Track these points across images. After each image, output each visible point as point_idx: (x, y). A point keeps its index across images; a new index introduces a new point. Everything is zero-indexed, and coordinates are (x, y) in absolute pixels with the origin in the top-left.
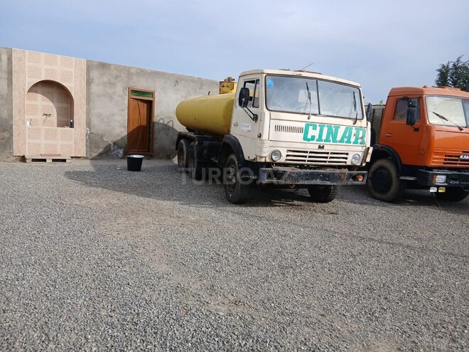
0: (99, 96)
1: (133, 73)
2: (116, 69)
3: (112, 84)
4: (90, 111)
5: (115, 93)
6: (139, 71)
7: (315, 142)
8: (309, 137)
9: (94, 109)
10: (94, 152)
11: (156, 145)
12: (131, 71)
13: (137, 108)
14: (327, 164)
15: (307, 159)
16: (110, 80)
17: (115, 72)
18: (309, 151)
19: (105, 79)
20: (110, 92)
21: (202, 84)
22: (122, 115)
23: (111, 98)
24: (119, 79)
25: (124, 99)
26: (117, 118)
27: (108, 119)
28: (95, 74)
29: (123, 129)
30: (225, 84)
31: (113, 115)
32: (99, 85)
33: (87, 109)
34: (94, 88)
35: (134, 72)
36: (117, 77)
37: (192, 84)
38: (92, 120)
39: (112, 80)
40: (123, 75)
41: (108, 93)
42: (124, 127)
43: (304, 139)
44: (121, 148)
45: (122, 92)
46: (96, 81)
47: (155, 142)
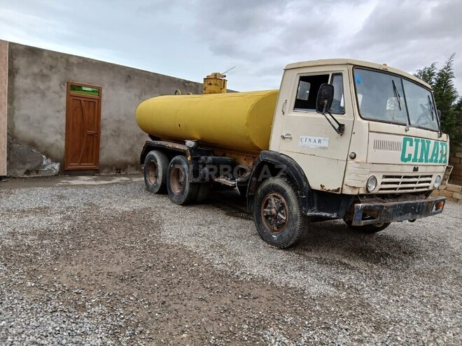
0: (26, 92)
1: (73, 63)
2: (51, 57)
3: (44, 77)
4: (14, 113)
5: (49, 88)
6: (81, 61)
7: (410, 162)
8: (406, 156)
9: (19, 110)
10: (19, 169)
11: (104, 157)
12: (71, 60)
13: (79, 109)
14: (414, 190)
15: (400, 186)
16: (41, 71)
17: (49, 61)
18: (403, 175)
19: (36, 69)
20: (42, 87)
21: (159, 81)
22: (58, 118)
23: (43, 95)
24: (53, 70)
25: (60, 97)
26: (51, 122)
27: (39, 123)
28: (21, 62)
29: (60, 136)
30: (212, 82)
31: (45, 118)
32: (26, 77)
33: (9, 109)
34: (20, 82)
35: (76, 62)
36: (51, 67)
37: (147, 80)
38: (16, 126)
39: (45, 71)
40: (60, 65)
41: (39, 88)
42: (60, 133)
43: (402, 160)
44: (56, 162)
45: (58, 88)
46: (23, 71)
47: (101, 152)
